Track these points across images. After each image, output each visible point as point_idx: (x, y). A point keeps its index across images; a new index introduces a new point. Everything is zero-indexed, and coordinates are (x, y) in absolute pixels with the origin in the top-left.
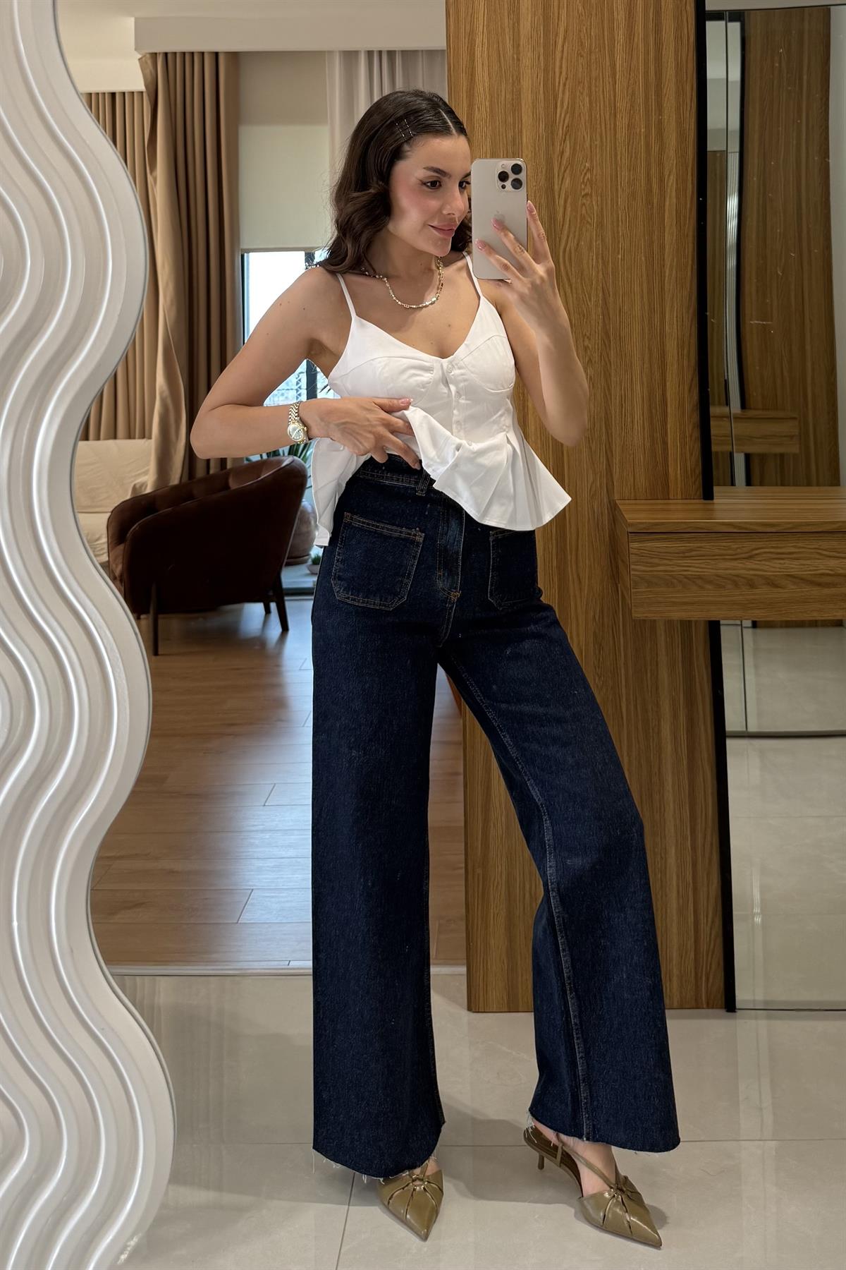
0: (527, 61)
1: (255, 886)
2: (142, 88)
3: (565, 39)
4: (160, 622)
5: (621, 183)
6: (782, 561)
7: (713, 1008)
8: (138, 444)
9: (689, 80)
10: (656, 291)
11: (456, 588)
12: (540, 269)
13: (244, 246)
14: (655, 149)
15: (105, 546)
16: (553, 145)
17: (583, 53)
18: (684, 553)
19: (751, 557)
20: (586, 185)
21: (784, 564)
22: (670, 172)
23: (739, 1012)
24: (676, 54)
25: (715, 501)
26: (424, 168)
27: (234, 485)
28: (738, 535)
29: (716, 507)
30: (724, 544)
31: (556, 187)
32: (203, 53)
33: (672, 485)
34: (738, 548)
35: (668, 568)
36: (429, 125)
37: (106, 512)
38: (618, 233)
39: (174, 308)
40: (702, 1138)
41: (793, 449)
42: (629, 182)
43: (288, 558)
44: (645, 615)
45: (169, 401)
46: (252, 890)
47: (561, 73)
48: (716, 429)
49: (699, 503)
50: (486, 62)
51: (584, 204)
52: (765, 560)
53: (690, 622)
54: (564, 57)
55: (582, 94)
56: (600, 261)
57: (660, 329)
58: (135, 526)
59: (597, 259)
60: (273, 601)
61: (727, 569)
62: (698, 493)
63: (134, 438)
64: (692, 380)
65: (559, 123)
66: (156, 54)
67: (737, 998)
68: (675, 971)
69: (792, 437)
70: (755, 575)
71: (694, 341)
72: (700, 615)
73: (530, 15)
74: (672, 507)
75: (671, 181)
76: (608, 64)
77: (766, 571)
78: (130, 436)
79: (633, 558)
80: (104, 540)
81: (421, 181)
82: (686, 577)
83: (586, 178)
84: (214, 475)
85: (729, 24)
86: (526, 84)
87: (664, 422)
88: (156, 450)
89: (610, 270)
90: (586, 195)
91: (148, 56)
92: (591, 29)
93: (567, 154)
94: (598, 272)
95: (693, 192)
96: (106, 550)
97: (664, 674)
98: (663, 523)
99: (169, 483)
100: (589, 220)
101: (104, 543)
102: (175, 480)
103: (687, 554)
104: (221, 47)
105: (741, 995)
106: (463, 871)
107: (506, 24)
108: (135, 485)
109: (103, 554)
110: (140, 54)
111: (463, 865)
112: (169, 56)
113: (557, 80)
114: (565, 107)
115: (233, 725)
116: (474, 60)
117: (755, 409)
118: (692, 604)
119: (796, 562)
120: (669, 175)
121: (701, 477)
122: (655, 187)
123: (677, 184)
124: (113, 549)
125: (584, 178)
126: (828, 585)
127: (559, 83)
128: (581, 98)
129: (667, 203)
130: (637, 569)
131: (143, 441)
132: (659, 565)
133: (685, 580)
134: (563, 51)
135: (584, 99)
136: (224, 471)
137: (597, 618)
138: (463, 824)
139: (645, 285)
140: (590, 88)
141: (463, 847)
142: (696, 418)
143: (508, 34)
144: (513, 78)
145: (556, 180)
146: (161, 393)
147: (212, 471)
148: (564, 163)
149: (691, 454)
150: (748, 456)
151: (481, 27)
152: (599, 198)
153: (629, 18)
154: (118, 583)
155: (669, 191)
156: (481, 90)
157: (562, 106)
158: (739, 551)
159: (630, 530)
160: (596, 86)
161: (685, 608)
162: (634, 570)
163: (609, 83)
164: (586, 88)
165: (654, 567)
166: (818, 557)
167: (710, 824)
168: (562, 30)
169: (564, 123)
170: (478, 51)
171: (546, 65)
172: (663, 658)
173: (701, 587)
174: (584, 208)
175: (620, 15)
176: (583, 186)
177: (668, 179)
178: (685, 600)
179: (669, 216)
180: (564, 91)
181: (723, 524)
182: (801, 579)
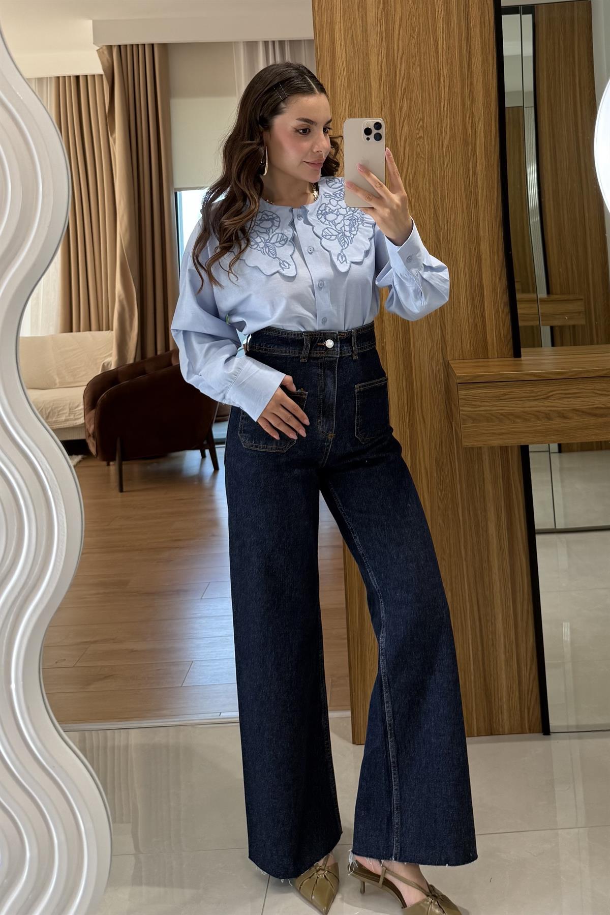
0: (373, 42)
1: (195, 658)
2: (101, 71)
3: (400, 25)
4: (124, 467)
5: (445, 129)
6: (569, 400)
7: (533, 733)
8: (105, 333)
9: (491, 52)
10: (473, 205)
11: (332, 431)
12: (396, 198)
13: (177, 185)
14: (468, 102)
15: (83, 411)
16: (395, 102)
17: (414, 35)
18: (499, 397)
19: (547, 398)
20: (419, 131)
21: (571, 401)
22: (479, 119)
23: (552, 735)
24: (481, 34)
25: (522, 358)
26: (297, 119)
28: (538, 382)
29: (523, 362)
30: (528, 389)
31: (398, 134)
32: (144, 45)
33: (490, 347)
35: (488, 408)
36: (299, 88)
37: (83, 386)
38: (444, 165)
39: (128, 234)
41: (581, 321)
42: (450, 127)
43: (217, 416)
44: (472, 443)
45: (125, 303)
46: (193, 661)
47: (398, 50)
48: (522, 309)
49: (511, 360)
50: (343, 44)
51: (419, 144)
52: (557, 399)
53: (507, 447)
54: (400, 39)
55: (414, 65)
56: (432, 185)
57: (476, 234)
58: (103, 395)
59: (429, 183)
60: (207, 449)
61: (531, 407)
62: (510, 353)
63: (103, 330)
64: (502, 270)
65: (398, 86)
66: (112, 46)
67: (551, 725)
68: (505, 706)
69: (580, 313)
70: (551, 410)
71: (501, 241)
72: (515, 441)
73: (374, 9)
74: (491, 364)
75: (480, 127)
76: (432, 43)
77: (558, 407)
78: (100, 329)
79: (461, 402)
80: (82, 407)
81: (295, 128)
82: (502, 414)
83: (419, 126)
84: (161, 356)
85: (523, 16)
86: (373, 59)
87: (482, 302)
88: (116, 337)
89: (439, 191)
90: (420, 137)
91: (104, 48)
92: (419, 18)
93: (405, 108)
94: (430, 193)
95: (496, 133)
96: (83, 415)
97: (489, 487)
98: (483, 376)
99: (126, 362)
100: (423, 156)
101: (81, 409)
102: (130, 360)
103: (501, 398)
104: (155, 40)
105: (553, 722)
106: (346, 641)
107: (357, 15)
108: (104, 364)
109: (80, 418)
110: (98, 47)
111: (346, 636)
112: (122, 47)
113: (396, 56)
114: (402, 75)
115: (180, 540)
116: (334, 43)
117: (557, 294)
118: (507, 433)
119: (579, 400)
120: (478, 121)
121: (511, 342)
122: (469, 132)
123: (484, 128)
124: (88, 413)
125: (417, 125)
126: (602, 416)
127: (398, 57)
128: (414, 67)
129: (478, 141)
130: (465, 409)
131: (108, 332)
132: (480, 406)
133: (501, 417)
134: (399, 34)
135: (416, 68)
136: (168, 352)
137: (438, 448)
138: (345, 606)
139: (464, 201)
140: (420, 61)
141: (346, 623)
142: (506, 298)
143: (359, 23)
144: (363, 55)
145: (398, 128)
146: (119, 297)
147: (159, 353)
148: (403, 115)
149: (504, 325)
150: (552, 328)
151: (338, 16)
152: (430, 141)
153: (446, 10)
154: (91, 439)
155: (479, 133)
156: (341, 64)
157: (400, 74)
158: (539, 393)
159: (458, 381)
160: (424, 59)
161: (501, 437)
162: (462, 410)
163: (434, 56)
164: (417, 61)
165: (476, 408)
166: (594, 395)
167: (526, 596)
168: (398, 19)
169: (402, 85)
170: (337, 36)
171: (387, 45)
172: (488, 475)
173: (513, 422)
174: (418, 147)
175: (440, 8)
176: (417, 132)
177: (478, 125)
178: (501, 431)
179: (480, 151)
180: (401, 63)
181: (527, 374)
182: (583, 412)
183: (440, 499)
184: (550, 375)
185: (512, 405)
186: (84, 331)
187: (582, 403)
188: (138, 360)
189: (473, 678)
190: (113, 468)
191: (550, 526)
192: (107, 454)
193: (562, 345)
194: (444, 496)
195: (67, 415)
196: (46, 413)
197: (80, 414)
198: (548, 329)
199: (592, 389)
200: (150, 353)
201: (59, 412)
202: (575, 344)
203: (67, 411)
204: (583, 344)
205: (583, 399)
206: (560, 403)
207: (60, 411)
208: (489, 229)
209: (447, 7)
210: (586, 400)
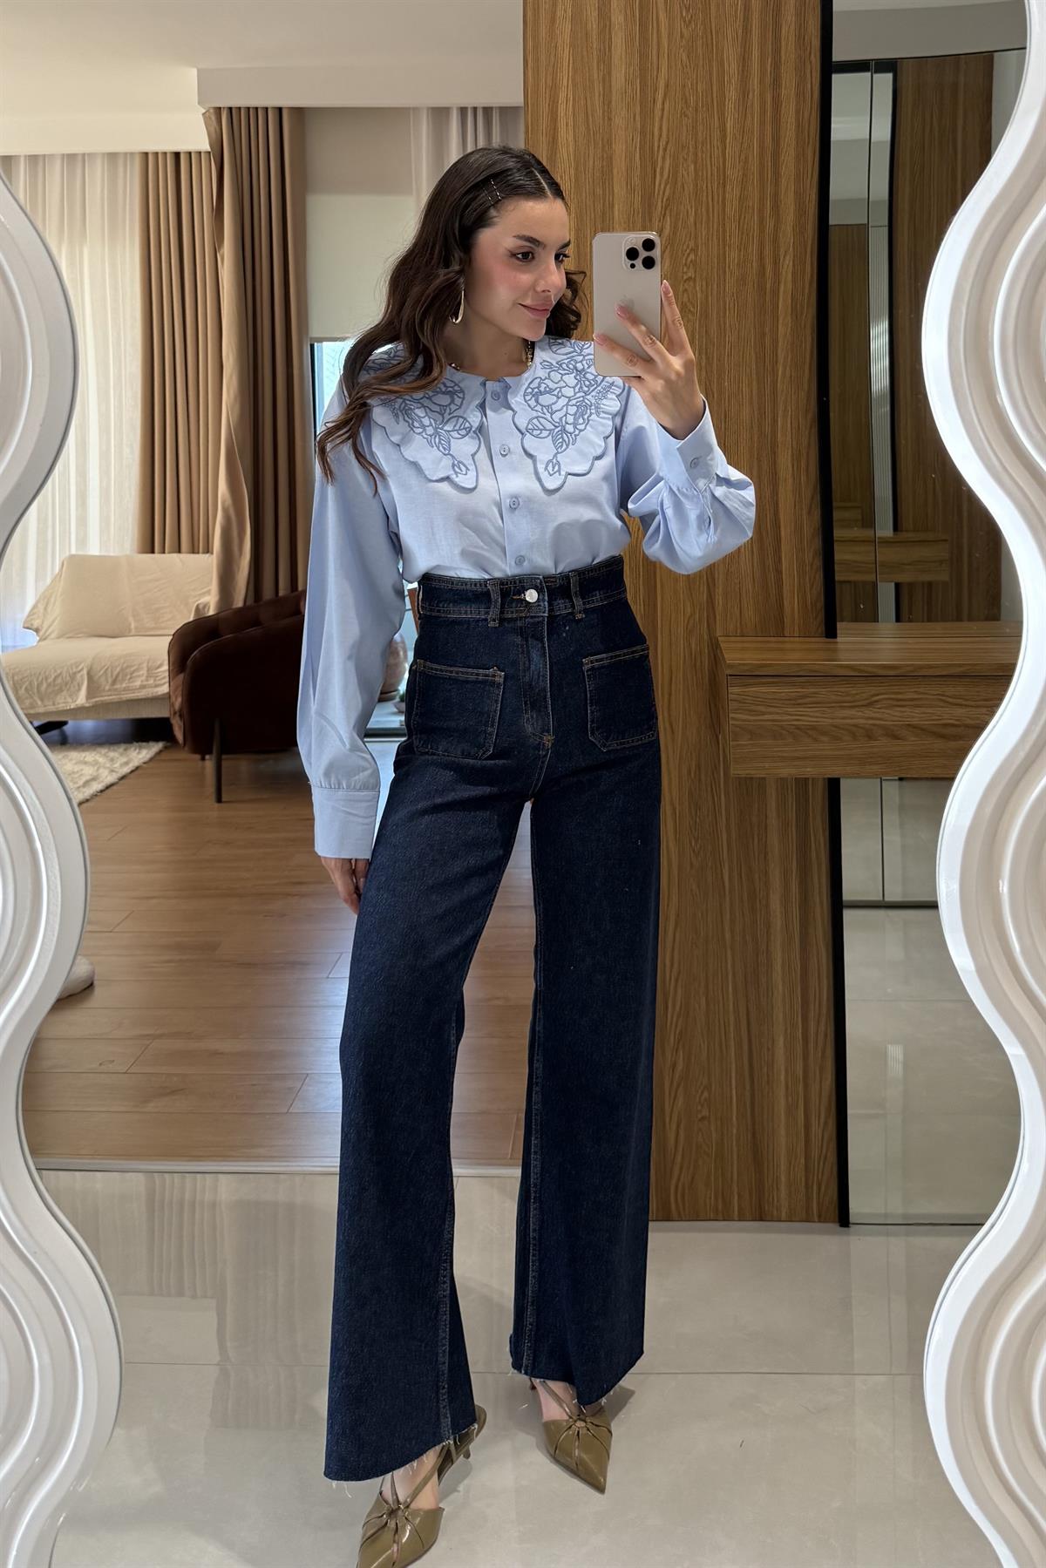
0: (619, 120)
1: (309, 1070)
2: (207, 147)
5: (729, 267)
6: (904, 709)
7: (825, 1222)
8: (202, 558)
9: (811, 143)
10: (767, 392)
11: (548, 731)
12: (676, 363)
13: (315, 331)
14: (770, 224)
15: (167, 674)
16: (650, 220)
17: (687, 112)
18: (795, 700)
19: (870, 704)
20: (688, 268)
21: (906, 712)
22: (786, 252)
23: (853, 1228)
24: (797, 113)
25: (839, 639)
26: (514, 237)
28: (857, 679)
29: (840, 646)
30: (843, 690)
32: (267, 109)
33: (787, 621)
34: (857, 694)
35: (776, 717)
36: (520, 186)
37: (169, 635)
38: (725, 324)
39: (237, 407)
41: (943, 576)
42: (738, 264)
44: (747, 772)
45: (232, 512)
46: (308, 1075)
47: (660, 136)
49: (818, 641)
50: (570, 122)
51: (686, 290)
52: (886, 708)
53: (806, 779)
54: (664, 117)
55: (685, 162)
57: (771, 439)
58: (196, 652)
61: (844, 718)
62: (820, 631)
63: (198, 553)
64: (812, 498)
66: (220, 108)
67: (851, 1212)
69: (941, 562)
70: (874, 725)
72: (817, 771)
73: (624, 67)
75: (787, 264)
76: (717, 124)
77: (886, 721)
78: (194, 550)
79: (733, 705)
80: (166, 667)
81: (510, 251)
82: (798, 728)
83: (690, 259)
84: (284, 598)
85: (875, 76)
86: (619, 148)
87: (777, 547)
88: (218, 565)
90: (689, 279)
91: (212, 111)
92: (697, 83)
93: (667, 231)
95: (812, 276)
96: (167, 679)
97: (774, 840)
98: (770, 665)
99: (232, 605)
100: (692, 309)
101: (164, 671)
102: (239, 602)
103: (800, 701)
104: (286, 101)
105: (856, 1207)
107: (596, 77)
108: (198, 606)
109: (163, 684)
110: (204, 108)
112: (234, 111)
113: (656, 144)
114: (665, 176)
115: (299, 883)
116: (556, 120)
117: (910, 532)
118: (805, 758)
119: (917, 710)
120: (784, 256)
121: (823, 612)
122: (769, 272)
123: (794, 266)
124: (173, 678)
125: (686, 260)
126: (953, 738)
127: (659, 147)
128: (685, 165)
129: (781, 289)
130: (739, 717)
131: (207, 555)
132: (764, 714)
133: (797, 731)
134: (663, 110)
135: (688, 166)
136: (296, 593)
137: (693, 774)
139: (752, 385)
140: (696, 155)
142: (817, 543)
143: (598, 88)
144: (603, 141)
146: (223, 503)
147: (281, 593)
149: (812, 584)
150: (898, 589)
151: (565, 79)
152: (704, 283)
153: (743, 71)
154: (177, 718)
155: (784, 273)
157: (662, 174)
158: (858, 697)
159: (729, 672)
160: (703, 153)
161: (796, 763)
162: (733, 719)
163: (718, 148)
164: (690, 154)
165: (758, 715)
166: (942, 704)
167: (824, 1011)
168: (662, 83)
169: (664, 194)
170: (561, 109)
171: (643, 127)
172: (773, 821)
173: (816, 740)
174: (685, 295)
175: (732, 68)
176: (685, 270)
177: (784, 260)
178: (796, 754)
179: (784, 302)
180: (664, 158)
181: (841, 666)
182: (923, 730)
183: (694, 851)
184: (875, 670)
185: (814, 714)
186: (169, 553)
187: (923, 715)
188: (250, 602)
189: (735, 1131)
190: (209, 764)
191: (874, 896)
192: (200, 743)
193: (912, 620)
194: (701, 847)
195: (144, 678)
196: (112, 676)
197: (164, 678)
198: (891, 590)
199: (938, 694)
200: (268, 593)
201: (131, 674)
202: (929, 620)
203: (144, 672)
204: (943, 619)
205: (923, 710)
206: (888, 714)
207: (134, 672)
208: (794, 431)
209: (743, 66)
210: (930, 710)
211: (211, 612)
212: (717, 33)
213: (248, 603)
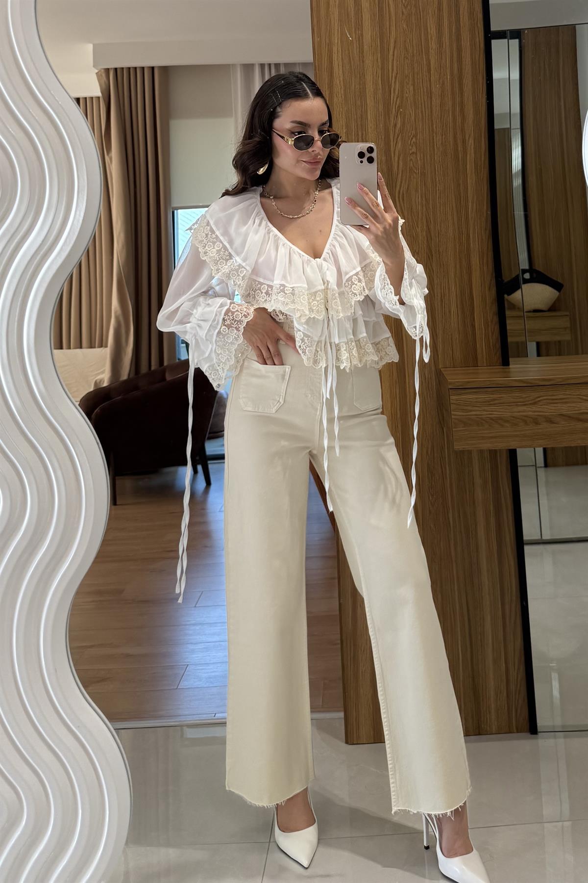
0: (369, 62)
1: (188, 662)
2: (99, 94)
3: (395, 47)
4: (117, 482)
5: (437, 145)
6: (556, 405)
7: (521, 732)
8: (99, 350)
9: (481, 73)
10: (463, 219)
12: (389, 218)
13: (175, 204)
14: (459, 120)
16: (389, 119)
17: (408, 56)
18: (489, 402)
19: (535, 403)
20: (412, 147)
21: (558, 406)
22: (469, 136)
23: (540, 734)
24: (472, 56)
25: (512, 367)
26: (291, 122)
27: (169, 377)
28: (526, 388)
29: (511, 370)
30: (517, 395)
31: (392, 149)
32: (143, 68)
33: (479, 357)
34: (526, 397)
35: (478, 413)
36: (293, 93)
38: (436, 179)
39: (125, 250)
40: (515, 823)
41: (567, 337)
42: (442, 143)
43: (209, 434)
44: (463, 447)
45: (121, 318)
46: (188, 665)
47: (393, 70)
48: (511, 325)
49: (500, 368)
50: (341, 64)
51: (411, 159)
52: (545, 405)
53: (496, 451)
54: (395, 59)
55: (408, 84)
56: (424, 199)
57: (467, 246)
58: (97, 410)
59: (421, 197)
60: (199, 464)
61: (519, 412)
62: (499, 362)
63: (96, 348)
64: (491, 280)
65: (393, 104)
66: (109, 69)
67: (538, 725)
68: (493, 706)
69: (565, 328)
70: (539, 415)
71: (491, 254)
72: (502, 445)
73: (370, 30)
74: (480, 371)
75: (471, 142)
76: (425, 63)
77: (546, 413)
79: (453, 407)
82: (491, 419)
83: (412, 142)
84: (154, 371)
85: (510, 41)
86: (369, 78)
87: (473, 313)
88: (111, 354)
89: (431, 205)
90: (413, 153)
91: (103, 71)
92: (412, 40)
93: (399, 125)
94: (422, 207)
95: (486, 150)
97: (479, 492)
98: (473, 382)
99: (120, 378)
100: (415, 171)
102: (124, 376)
103: (492, 403)
104: (156, 63)
105: (542, 721)
106: (339, 646)
108: (97, 380)
110: (97, 69)
111: (339, 642)
112: (118, 71)
113: (391, 74)
114: (397, 92)
115: (172, 551)
116: (332, 63)
118: (496, 437)
119: (565, 405)
120: (469, 138)
121: (500, 350)
122: (460, 148)
123: (476, 144)
127: (392, 76)
128: (408, 87)
129: (468, 157)
130: (456, 414)
132: (471, 411)
133: (491, 421)
134: (394, 55)
135: (410, 88)
136: (162, 367)
137: (429, 453)
138: (338, 613)
139: (455, 214)
140: (414, 80)
141: (339, 630)
142: (495, 308)
143: (356, 45)
144: (360, 74)
145: (392, 143)
146: (116, 313)
147: (153, 368)
148: (397, 131)
149: (493, 334)
150: (538, 344)
151: (336, 38)
152: (422, 155)
153: (439, 32)
155: (469, 149)
156: (338, 82)
157: (394, 92)
158: (527, 399)
159: (450, 387)
160: (417, 79)
161: (491, 441)
162: (454, 415)
163: (426, 76)
164: (411, 80)
165: (467, 412)
166: (579, 400)
167: (514, 598)
168: (392, 41)
169: (396, 103)
170: (335, 56)
171: (383, 65)
172: (478, 481)
173: (502, 426)
174: (411, 162)
175: (432, 30)
176: (410, 148)
177: (468, 141)
178: (491, 435)
179: (470, 167)
180: (395, 82)
181: (516, 381)
182: (569, 417)
183: (431, 501)
184: (537, 382)
185: (501, 410)
187: (569, 408)
188: (132, 375)
189: (461, 678)
191: (537, 537)
193: (547, 355)
194: (435, 499)
198: (534, 344)
199: (578, 395)
200: (144, 369)
204: (569, 354)
205: (569, 405)
206: (546, 408)
208: (479, 241)
209: (439, 30)
210: (573, 405)
211: (105, 384)
212: (423, 11)
213: (131, 376)
